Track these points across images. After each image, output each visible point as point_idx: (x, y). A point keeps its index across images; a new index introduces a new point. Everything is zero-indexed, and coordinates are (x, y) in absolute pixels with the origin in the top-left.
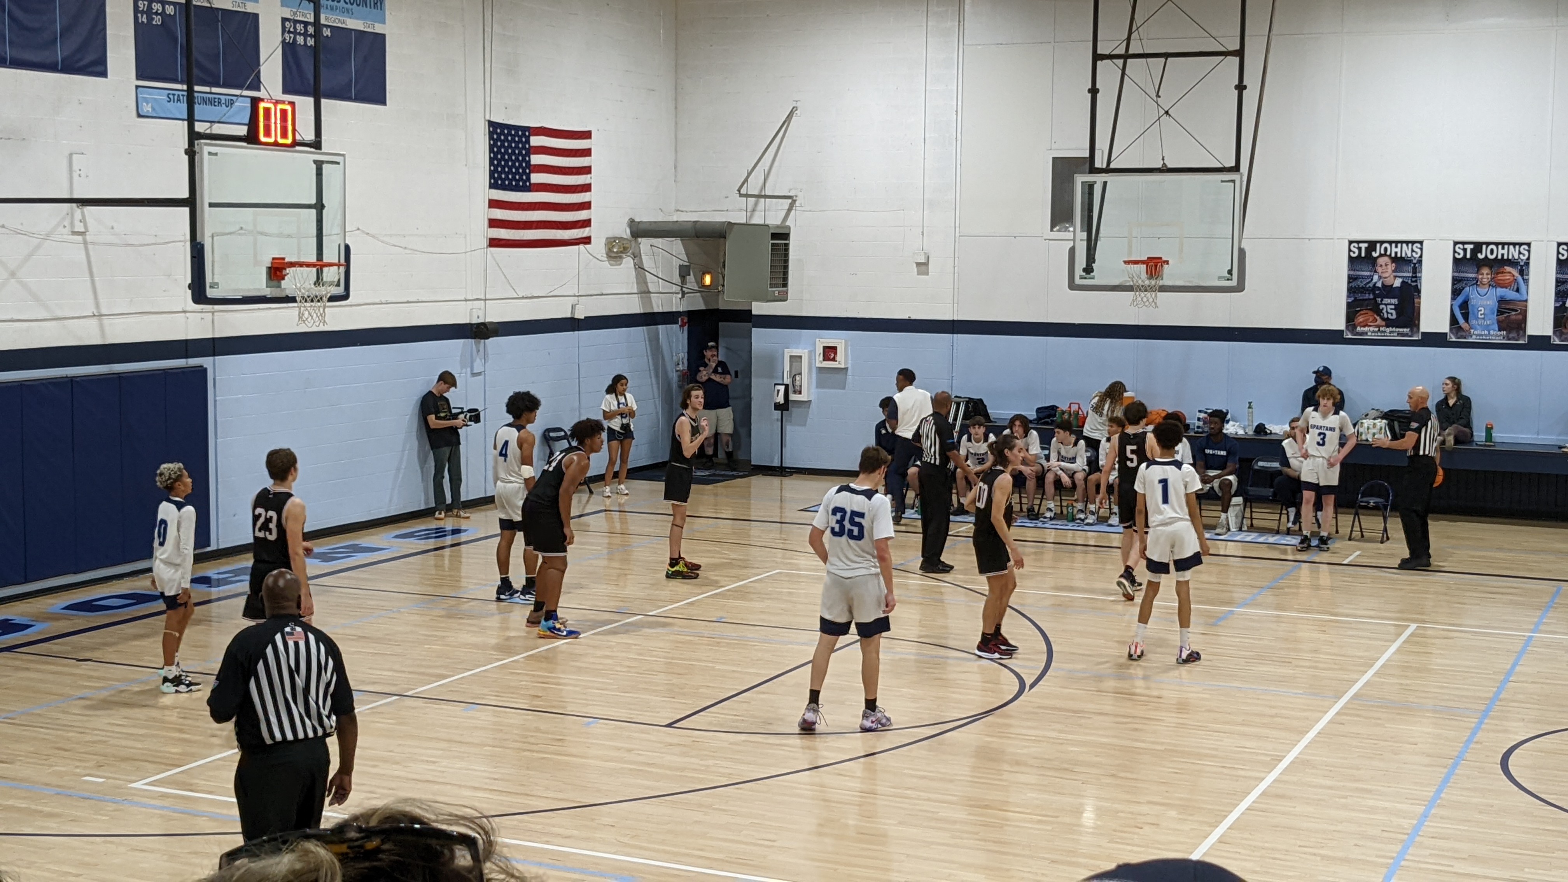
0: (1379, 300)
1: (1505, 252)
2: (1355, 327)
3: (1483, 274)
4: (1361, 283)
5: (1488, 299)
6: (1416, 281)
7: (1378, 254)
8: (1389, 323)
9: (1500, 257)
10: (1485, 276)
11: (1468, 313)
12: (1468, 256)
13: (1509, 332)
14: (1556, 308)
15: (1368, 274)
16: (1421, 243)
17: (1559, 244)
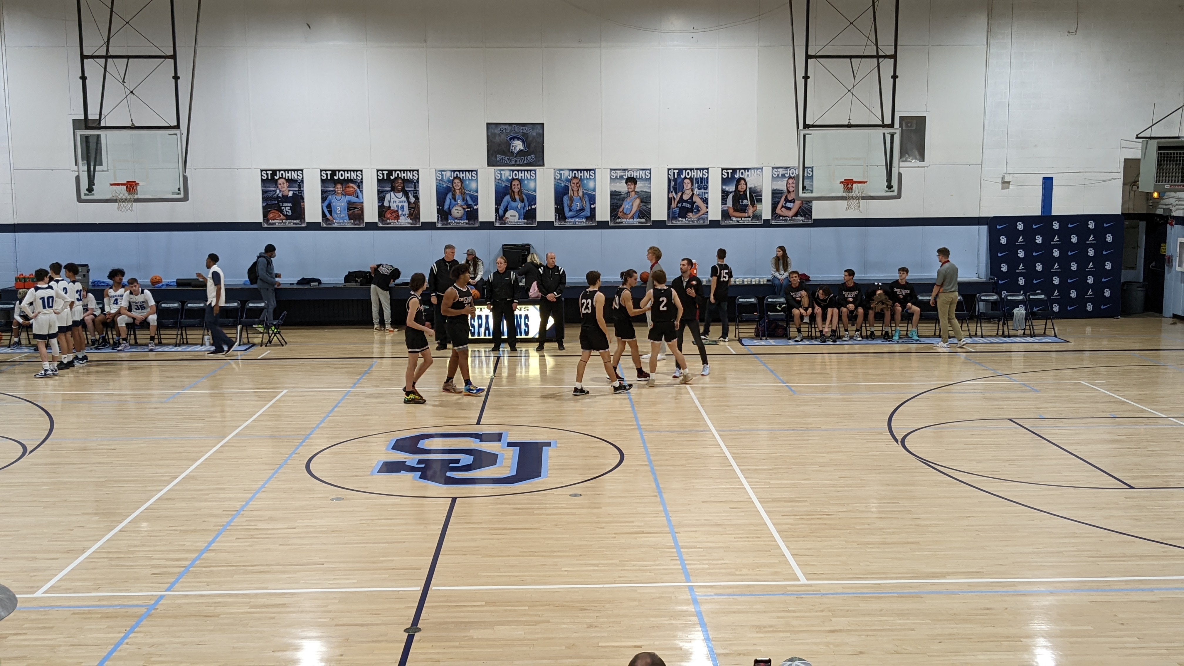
0: (281, 204)
1: (349, 175)
2: (268, 220)
3: (338, 188)
4: (269, 195)
5: (341, 202)
6: (301, 193)
7: (278, 177)
8: (288, 217)
9: (346, 178)
10: (339, 189)
11: (331, 210)
12: (329, 178)
13: (355, 221)
14: (379, 206)
15: (273, 189)
16: (302, 170)
17: (378, 171)
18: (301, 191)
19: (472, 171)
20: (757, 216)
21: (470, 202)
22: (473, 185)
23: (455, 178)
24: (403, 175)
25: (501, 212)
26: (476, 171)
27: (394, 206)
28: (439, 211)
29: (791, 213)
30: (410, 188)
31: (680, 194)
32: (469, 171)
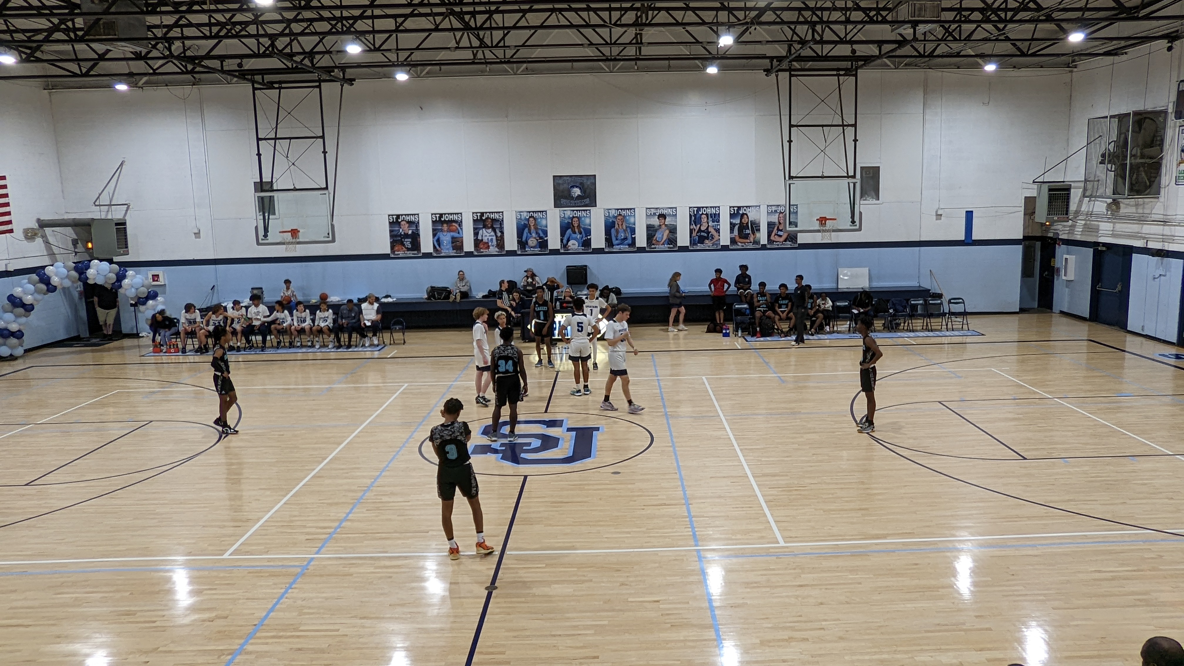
0: (403, 240)
2: (394, 252)
5: (447, 237)
7: (401, 220)
8: (408, 249)
10: (445, 228)
11: (440, 243)
15: (398, 229)
16: (418, 215)
17: (473, 213)
18: (417, 229)
19: (543, 212)
20: (756, 242)
21: (542, 235)
22: (544, 222)
23: (530, 217)
24: (492, 216)
25: (565, 241)
26: (546, 211)
27: (485, 239)
28: (519, 242)
29: (782, 239)
30: (496, 226)
31: (698, 226)
32: (540, 212)
